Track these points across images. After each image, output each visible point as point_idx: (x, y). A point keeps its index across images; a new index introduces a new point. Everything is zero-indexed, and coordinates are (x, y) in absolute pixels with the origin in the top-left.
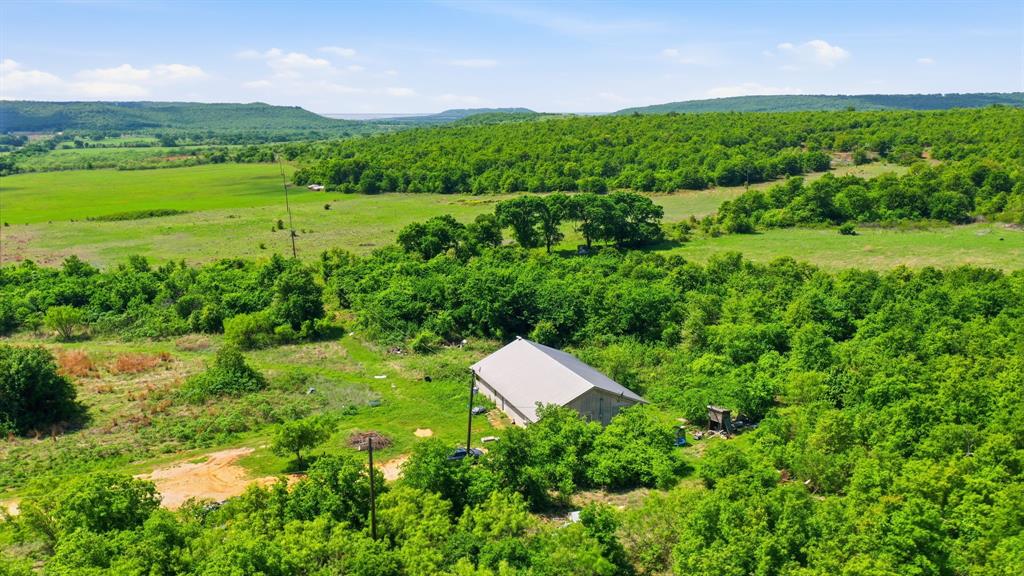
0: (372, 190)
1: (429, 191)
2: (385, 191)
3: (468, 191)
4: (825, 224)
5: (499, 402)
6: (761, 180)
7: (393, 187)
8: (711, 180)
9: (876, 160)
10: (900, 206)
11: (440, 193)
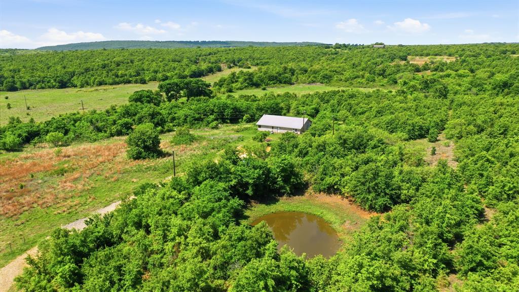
1: (50, 87)
2: (21, 89)
3: (75, 86)
5: (271, 130)
7: (24, 87)
9: (233, 67)
10: (273, 80)
11: (57, 88)
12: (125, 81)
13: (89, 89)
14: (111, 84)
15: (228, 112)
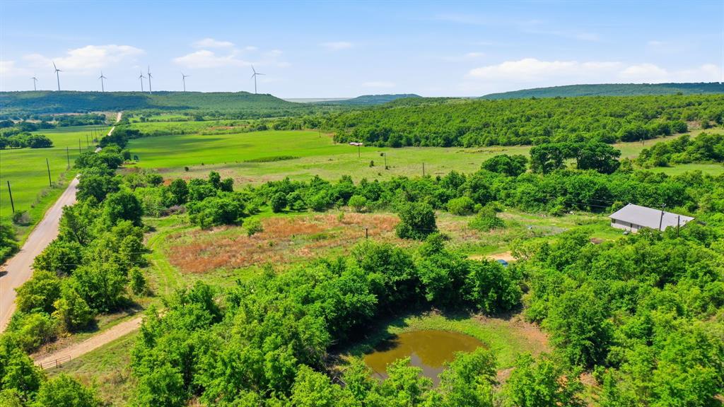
0: (397, 145)
1: (434, 145)
2: (405, 145)
3: (461, 145)
4: (711, 161)
6: (647, 138)
7: (409, 144)
8: (617, 138)
9: (715, 126)
12: (523, 141)
13: (475, 149)
14: (505, 145)
15: (587, 194)
